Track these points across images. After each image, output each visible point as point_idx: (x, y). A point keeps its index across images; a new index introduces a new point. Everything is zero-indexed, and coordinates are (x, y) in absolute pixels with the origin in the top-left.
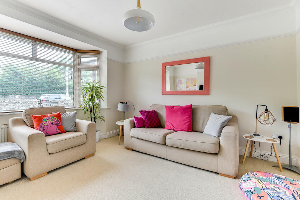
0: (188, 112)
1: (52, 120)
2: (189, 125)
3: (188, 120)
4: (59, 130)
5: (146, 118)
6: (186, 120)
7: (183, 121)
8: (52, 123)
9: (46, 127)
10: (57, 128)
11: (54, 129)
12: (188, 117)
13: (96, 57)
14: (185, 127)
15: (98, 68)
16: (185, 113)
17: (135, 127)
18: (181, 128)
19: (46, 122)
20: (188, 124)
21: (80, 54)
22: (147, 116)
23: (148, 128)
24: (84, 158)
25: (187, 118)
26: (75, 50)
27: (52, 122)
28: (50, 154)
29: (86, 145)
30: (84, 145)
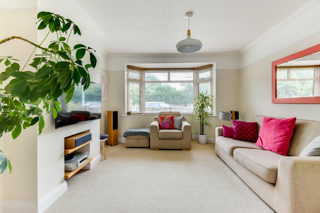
0: (284, 128)
1: (167, 120)
2: (280, 145)
3: (282, 139)
4: (170, 127)
5: (236, 129)
6: (279, 138)
7: (275, 139)
8: (167, 122)
11: (168, 125)
12: (283, 134)
13: (210, 70)
14: (274, 147)
15: (210, 80)
16: (280, 129)
17: (222, 135)
18: (269, 147)
20: (279, 143)
21: (198, 71)
22: (237, 127)
23: (235, 139)
24: (181, 150)
25: (281, 136)
26: (193, 69)
28: (160, 139)
29: (183, 140)
30: (181, 140)
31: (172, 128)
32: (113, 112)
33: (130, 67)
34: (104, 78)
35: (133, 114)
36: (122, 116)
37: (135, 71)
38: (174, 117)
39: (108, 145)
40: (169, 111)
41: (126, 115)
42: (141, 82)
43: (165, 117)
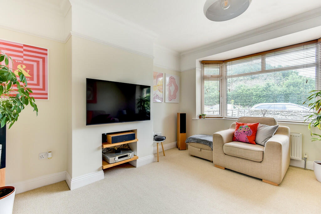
1: (245, 129)
4: (248, 140)
8: (244, 132)
9: (239, 133)
10: (247, 137)
19: (241, 129)
24: (261, 180)
27: (245, 130)
28: (225, 154)
29: (262, 164)
30: (259, 164)
31: (253, 141)
32: (180, 114)
33: (205, 63)
34: (174, 79)
35: (206, 118)
36: (193, 119)
37: (211, 66)
38: (260, 125)
39: (177, 148)
40: (261, 116)
41: (197, 118)
42: (222, 78)
43: (243, 124)
